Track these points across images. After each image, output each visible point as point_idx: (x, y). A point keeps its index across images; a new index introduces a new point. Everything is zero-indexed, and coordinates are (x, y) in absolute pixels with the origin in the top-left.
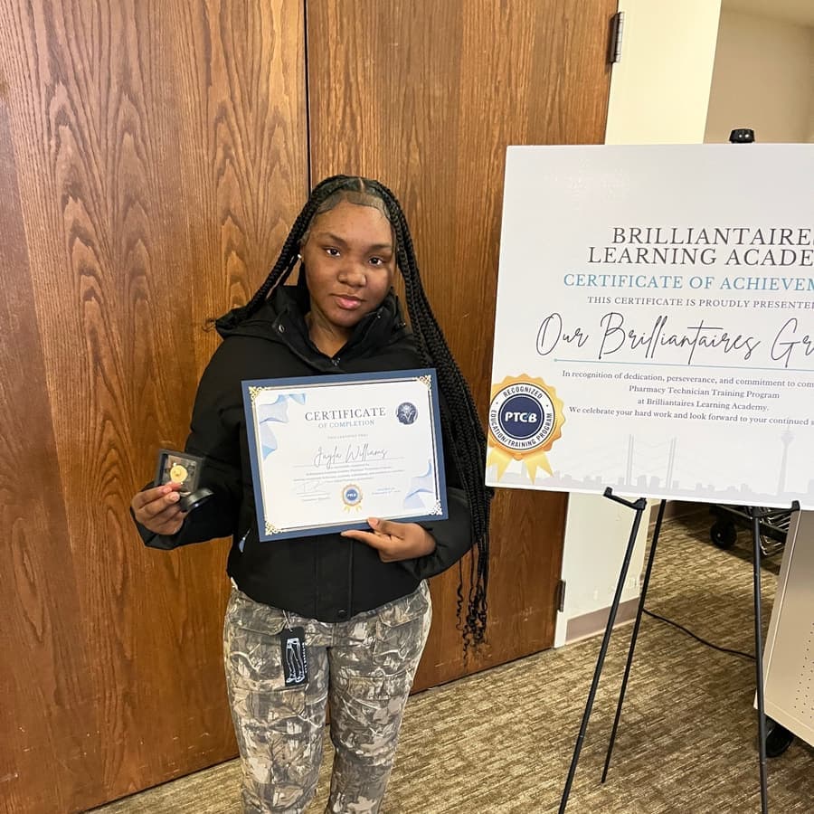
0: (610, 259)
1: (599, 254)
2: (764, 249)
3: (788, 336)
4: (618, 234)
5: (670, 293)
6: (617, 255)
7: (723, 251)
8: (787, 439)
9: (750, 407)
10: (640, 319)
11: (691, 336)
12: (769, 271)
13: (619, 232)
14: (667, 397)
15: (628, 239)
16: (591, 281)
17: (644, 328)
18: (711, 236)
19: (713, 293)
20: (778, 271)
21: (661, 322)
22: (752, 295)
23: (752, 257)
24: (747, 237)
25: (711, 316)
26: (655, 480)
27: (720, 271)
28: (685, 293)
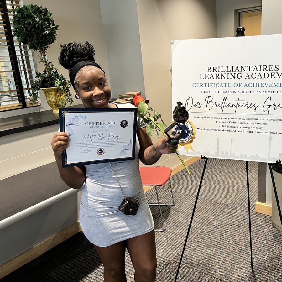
0: (207, 78)
1: (203, 76)
2: (258, 73)
3: (268, 103)
4: (209, 69)
5: (227, 89)
6: (209, 76)
7: (244, 74)
8: (270, 139)
9: (257, 128)
10: (218, 98)
11: (235, 103)
12: (260, 81)
13: (209, 68)
14: (229, 125)
15: (212, 71)
16: (201, 85)
17: (220, 102)
18: (240, 68)
19: (242, 88)
20: (263, 81)
21: (225, 99)
22: (255, 89)
23: (254, 76)
24: (252, 69)
25: (242, 97)
26: (227, 153)
27: (244, 81)
28: (232, 89)
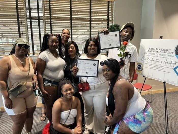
1: (148, 51)
2: (164, 51)
3: (165, 62)
4: (150, 48)
5: (154, 55)
6: (149, 51)
7: (160, 51)
8: (165, 74)
9: (161, 69)
10: (151, 58)
11: (156, 60)
12: (164, 54)
14: (153, 67)
17: (151, 59)
18: (158, 49)
19: (158, 56)
21: (153, 58)
22: (162, 56)
23: (162, 52)
24: (162, 50)
25: (158, 58)
26: (151, 76)
27: (159, 53)
28: (156, 55)
